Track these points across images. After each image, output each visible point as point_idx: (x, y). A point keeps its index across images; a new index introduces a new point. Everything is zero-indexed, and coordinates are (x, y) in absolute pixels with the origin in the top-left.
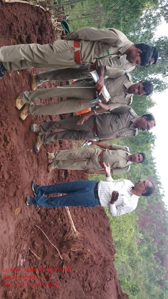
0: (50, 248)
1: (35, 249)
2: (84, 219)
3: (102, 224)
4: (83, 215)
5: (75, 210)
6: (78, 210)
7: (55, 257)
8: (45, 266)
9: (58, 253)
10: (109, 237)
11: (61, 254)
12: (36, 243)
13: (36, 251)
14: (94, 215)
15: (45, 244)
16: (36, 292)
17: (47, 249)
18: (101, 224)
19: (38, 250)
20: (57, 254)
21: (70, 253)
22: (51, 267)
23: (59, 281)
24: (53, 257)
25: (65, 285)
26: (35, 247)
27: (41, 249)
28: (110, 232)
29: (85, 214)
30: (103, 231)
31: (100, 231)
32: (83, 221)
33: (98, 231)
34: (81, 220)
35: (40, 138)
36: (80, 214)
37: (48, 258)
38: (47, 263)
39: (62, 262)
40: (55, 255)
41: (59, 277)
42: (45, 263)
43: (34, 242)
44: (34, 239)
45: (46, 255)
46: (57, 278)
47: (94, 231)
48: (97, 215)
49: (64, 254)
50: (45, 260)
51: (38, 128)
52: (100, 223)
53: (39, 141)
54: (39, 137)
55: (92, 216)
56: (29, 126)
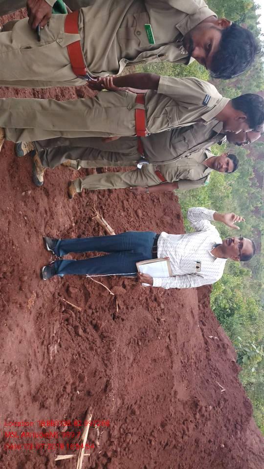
0: (93, 287)
1: (72, 298)
2: (140, 212)
3: (168, 210)
4: (137, 207)
5: (123, 204)
6: (127, 201)
7: (103, 296)
8: (90, 312)
9: (106, 289)
10: (179, 229)
11: (111, 288)
12: (71, 289)
13: (73, 300)
14: (155, 200)
15: (85, 284)
16: (83, 372)
17: (90, 289)
18: (166, 211)
19: (76, 298)
20: (105, 292)
21: (124, 282)
22: (99, 308)
23: (113, 323)
24: (100, 296)
25: (122, 325)
26: (72, 295)
27: (81, 294)
28: (180, 221)
29: (141, 202)
30: (170, 222)
31: (166, 223)
32: (138, 216)
33: (162, 222)
34: (135, 215)
35: (39, 160)
36: (132, 205)
37: (93, 300)
38: (93, 307)
39: (113, 298)
40: (103, 294)
41: (112, 318)
42: (90, 307)
43: (68, 287)
44: (67, 283)
45: (90, 297)
46: (110, 321)
47: (157, 225)
48: (159, 199)
49: (116, 287)
50: (89, 303)
51: (31, 145)
52: (164, 210)
53: (39, 165)
54: (37, 158)
55: (151, 202)
56: (13, 150)
